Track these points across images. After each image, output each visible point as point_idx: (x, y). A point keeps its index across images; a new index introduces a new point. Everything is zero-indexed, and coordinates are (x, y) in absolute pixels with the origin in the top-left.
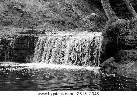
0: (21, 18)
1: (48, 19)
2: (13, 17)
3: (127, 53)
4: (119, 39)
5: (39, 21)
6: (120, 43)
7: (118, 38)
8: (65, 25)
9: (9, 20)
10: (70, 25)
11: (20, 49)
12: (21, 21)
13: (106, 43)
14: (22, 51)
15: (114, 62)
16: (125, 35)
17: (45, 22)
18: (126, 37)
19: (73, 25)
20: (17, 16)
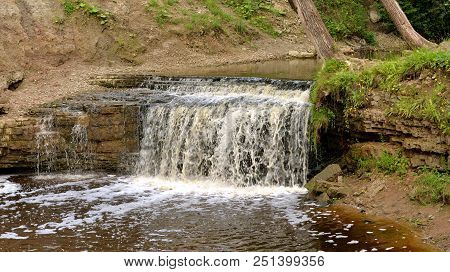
0: (102, 36)
1: (176, 28)
2: (79, 36)
3: (372, 152)
4: (350, 117)
5: (151, 37)
6: (352, 126)
7: (346, 115)
8: (222, 37)
9: (69, 46)
10: (237, 35)
11: (104, 140)
12: (102, 45)
13: (318, 126)
14: (109, 143)
15: (340, 178)
16: (362, 107)
17: (166, 37)
18: (367, 112)
19: (247, 33)
20: (89, 32)
